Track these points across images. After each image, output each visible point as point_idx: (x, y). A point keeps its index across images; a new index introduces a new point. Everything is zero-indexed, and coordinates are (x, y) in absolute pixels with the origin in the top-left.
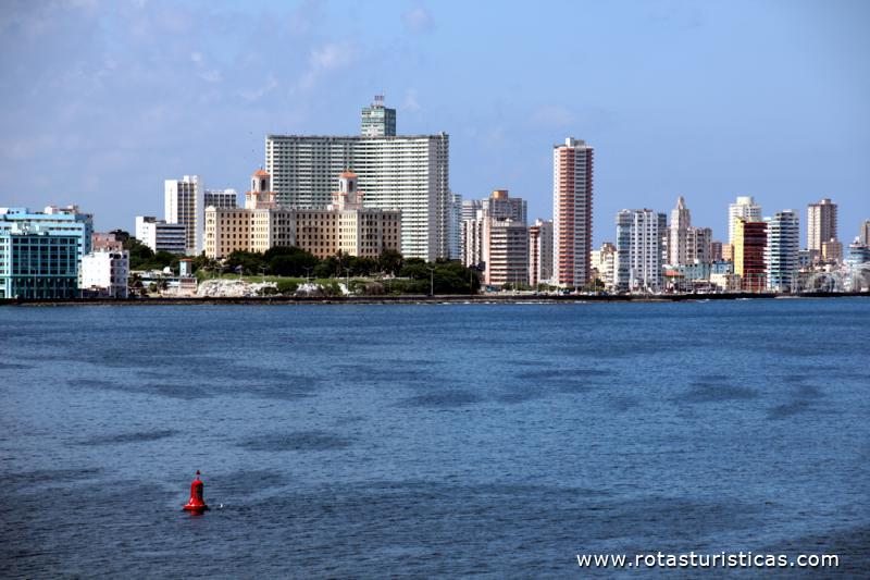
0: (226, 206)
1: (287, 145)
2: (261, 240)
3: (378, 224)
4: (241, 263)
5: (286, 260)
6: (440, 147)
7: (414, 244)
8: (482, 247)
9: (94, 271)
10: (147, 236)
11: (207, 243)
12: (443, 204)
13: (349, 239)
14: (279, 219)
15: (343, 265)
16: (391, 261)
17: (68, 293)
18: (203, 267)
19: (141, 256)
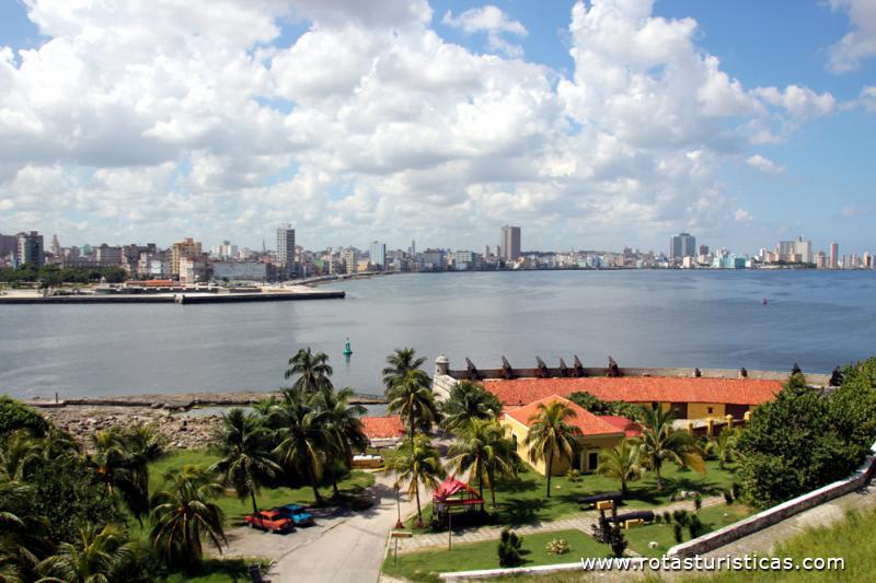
0: (772, 254)
1: (782, 243)
2: (777, 259)
3: (798, 257)
4: (774, 263)
5: (781, 263)
6: (810, 244)
7: (805, 260)
8: (817, 260)
9: (748, 264)
10: (757, 258)
11: (768, 260)
12: (810, 254)
13: (793, 259)
14: (780, 256)
15: (791, 263)
16: (800, 262)
17: (744, 267)
18: (766, 263)
19: (756, 261)
